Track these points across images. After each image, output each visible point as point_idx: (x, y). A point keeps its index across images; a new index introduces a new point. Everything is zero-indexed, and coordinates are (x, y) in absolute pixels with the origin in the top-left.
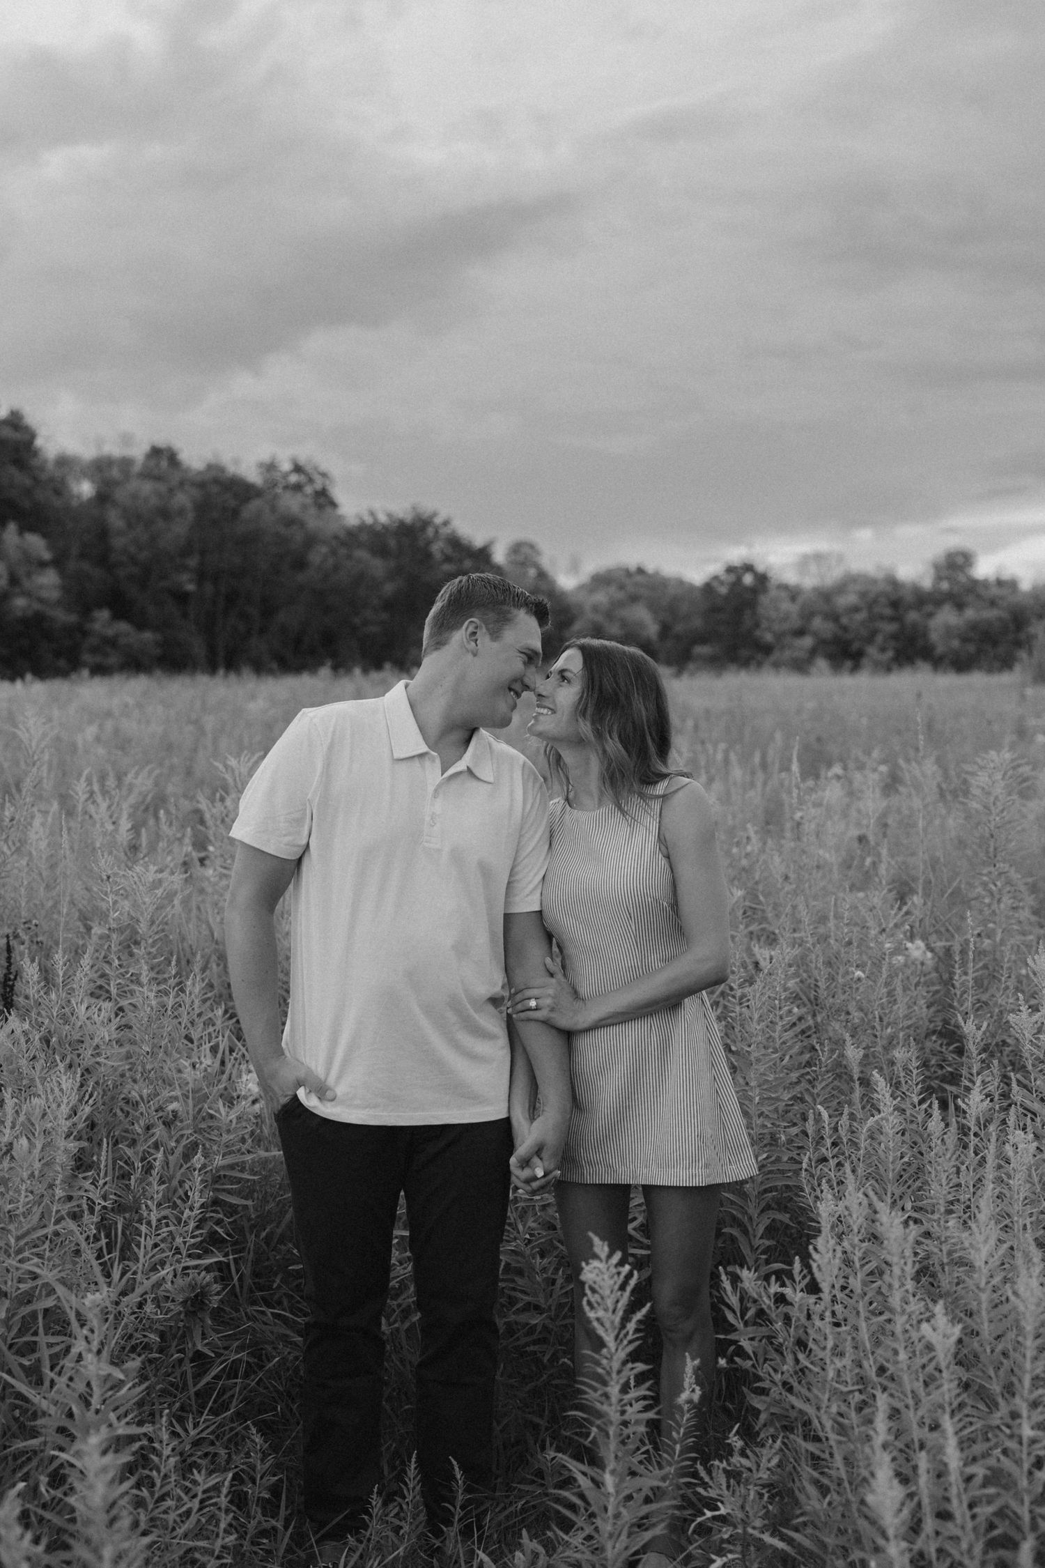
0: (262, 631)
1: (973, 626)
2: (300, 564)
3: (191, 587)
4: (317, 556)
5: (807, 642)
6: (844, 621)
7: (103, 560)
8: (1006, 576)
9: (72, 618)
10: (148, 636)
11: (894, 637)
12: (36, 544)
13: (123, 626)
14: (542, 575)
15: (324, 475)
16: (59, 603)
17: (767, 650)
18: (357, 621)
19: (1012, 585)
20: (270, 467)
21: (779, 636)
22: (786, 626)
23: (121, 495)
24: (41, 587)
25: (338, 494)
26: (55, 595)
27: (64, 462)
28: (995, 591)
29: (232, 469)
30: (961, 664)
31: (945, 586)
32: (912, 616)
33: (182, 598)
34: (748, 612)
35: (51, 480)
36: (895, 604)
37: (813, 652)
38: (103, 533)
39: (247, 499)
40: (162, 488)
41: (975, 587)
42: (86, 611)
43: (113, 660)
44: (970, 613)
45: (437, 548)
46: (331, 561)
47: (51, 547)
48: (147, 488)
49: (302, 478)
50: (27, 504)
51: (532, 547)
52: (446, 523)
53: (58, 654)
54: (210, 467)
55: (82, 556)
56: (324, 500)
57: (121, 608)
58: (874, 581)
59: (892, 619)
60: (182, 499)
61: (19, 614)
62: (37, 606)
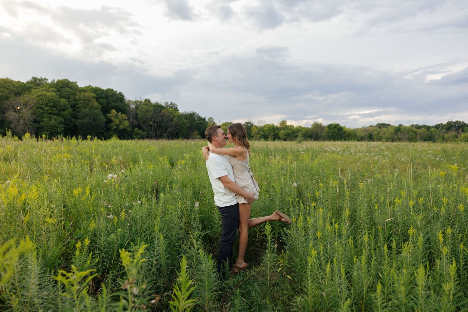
0: (165, 132)
1: (287, 133)
2: (172, 120)
3: (153, 124)
4: (175, 119)
5: (259, 135)
6: (265, 132)
7: (137, 119)
8: (292, 125)
9: (131, 129)
10: (145, 132)
11: (273, 135)
12: (124, 116)
13: (140, 131)
14: (214, 123)
15: (176, 105)
16: (129, 126)
17: (252, 137)
18: (182, 131)
19: (293, 126)
20: (167, 103)
21: (255, 134)
22: (256, 133)
23: (140, 108)
24: (125, 124)
25: (179, 108)
26: (127, 125)
27: (129, 101)
28: (290, 127)
29: (160, 104)
30: (285, 140)
31: (282, 126)
32: (276, 131)
33: (151, 126)
34: (249, 130)
35: (127, 105)
36: (273, 130)
37: (260, 137)
38: (137, 114)
39: (163, 109)
40: (147, 107)
41: (287, 127)
42: (134, 128)
43: (138, 137)
44: (286, 131)
45: (196, 118)
46: (177, 120)
47: (127, 116)
48: (145, 106)
49: (172, 106)
50: (123, 109)
51: (212, 118)
52: (198, 114)
53: (128, 136)
54: (156, 103)
55: (133, 118)
56: (176, 109)
57: (140, 127)
58: (270, 125)
59: (273, 132)
60: (151, 109)
61: (121, 128)
62: (124, 127)
